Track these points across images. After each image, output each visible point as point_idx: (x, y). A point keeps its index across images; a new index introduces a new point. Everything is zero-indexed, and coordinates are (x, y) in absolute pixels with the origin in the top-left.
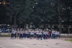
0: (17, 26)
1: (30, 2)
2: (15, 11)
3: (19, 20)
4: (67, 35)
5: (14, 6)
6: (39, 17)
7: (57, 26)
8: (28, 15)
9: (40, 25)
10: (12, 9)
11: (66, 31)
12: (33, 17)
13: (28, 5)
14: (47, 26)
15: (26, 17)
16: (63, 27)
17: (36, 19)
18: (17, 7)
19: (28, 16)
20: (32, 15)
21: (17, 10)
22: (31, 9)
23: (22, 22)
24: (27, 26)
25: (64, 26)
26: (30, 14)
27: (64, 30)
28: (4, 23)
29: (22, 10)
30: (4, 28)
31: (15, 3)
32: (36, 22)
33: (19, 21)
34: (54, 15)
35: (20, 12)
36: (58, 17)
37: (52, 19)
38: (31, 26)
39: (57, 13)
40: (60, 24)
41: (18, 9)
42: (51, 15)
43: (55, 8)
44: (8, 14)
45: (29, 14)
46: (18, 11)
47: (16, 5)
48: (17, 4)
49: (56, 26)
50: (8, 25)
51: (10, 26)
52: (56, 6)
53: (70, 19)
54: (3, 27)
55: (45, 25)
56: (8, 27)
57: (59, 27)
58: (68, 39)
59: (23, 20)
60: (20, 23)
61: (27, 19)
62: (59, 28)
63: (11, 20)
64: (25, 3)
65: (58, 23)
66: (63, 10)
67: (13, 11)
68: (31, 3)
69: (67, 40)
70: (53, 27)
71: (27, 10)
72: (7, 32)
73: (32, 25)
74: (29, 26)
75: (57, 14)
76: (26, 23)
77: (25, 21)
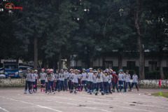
0: (41, 63)
1: (69, 6)
2: (34, 27)
3: (45, 49)
4: (158, 83)
5: (32, 15)
6: (93, 41)
7: (134, 62)
8: (66, 36)
9: (95, 60)
10: (29, 23)
11: (154, 74)
12: (77, 41)
13: (66, 13)
14: (111, 62)
15: (61, 42)
16: (147, 65)
17: (84, 46)
18: (40, 19)
19: (65, 39)
20: (76, 38)
21: (41, 25)
22: (73, 23)
23: (51, 54)
24: (64, 63)
25: (150, 63)
26: (70, 34)
27: (151, 71)
28: (10, 56)
29: (53, 25)
30: (10, 68)
31: (36, 8)
32: (86, 53)
33: (46, 52)
34: (127, 35)
35: (48, 30)
36: (137, 42)
37: (122, 45)
38: (73, 64)
39: (133, 31)
40: (141, 58)
41: (43, 23)
42: (119, 37)
43: (129, 21)
44: (19, 35)
45: (69, 36)
46: (42, 28)
47: (38, 15)
48: (40, 12)
49: (130, 62)
50: (20, 61)
51: (25, 63)
52: (131, 15)
53: (164, 46)
54: (7, 67)
55: (106, 60)
56: (20, 64)
57: (137, 64)
58: (161, 92)
59: (55, 50)
60: (47, 57)
61: (63, 47)
62: (138, 67)
63: (27, 50)
64: (59, 8)
65: (136, 56)
66: (148, 25)
67: (32, 28)
68: (73, 9)
69: (157, 95)
70: (124, 64)
71: (65, 26)
72: (18, 77)
73: (76, 60)
74: (68, 64)
75: (135, 33)
76: (60, 56)
77: (58, 50)
